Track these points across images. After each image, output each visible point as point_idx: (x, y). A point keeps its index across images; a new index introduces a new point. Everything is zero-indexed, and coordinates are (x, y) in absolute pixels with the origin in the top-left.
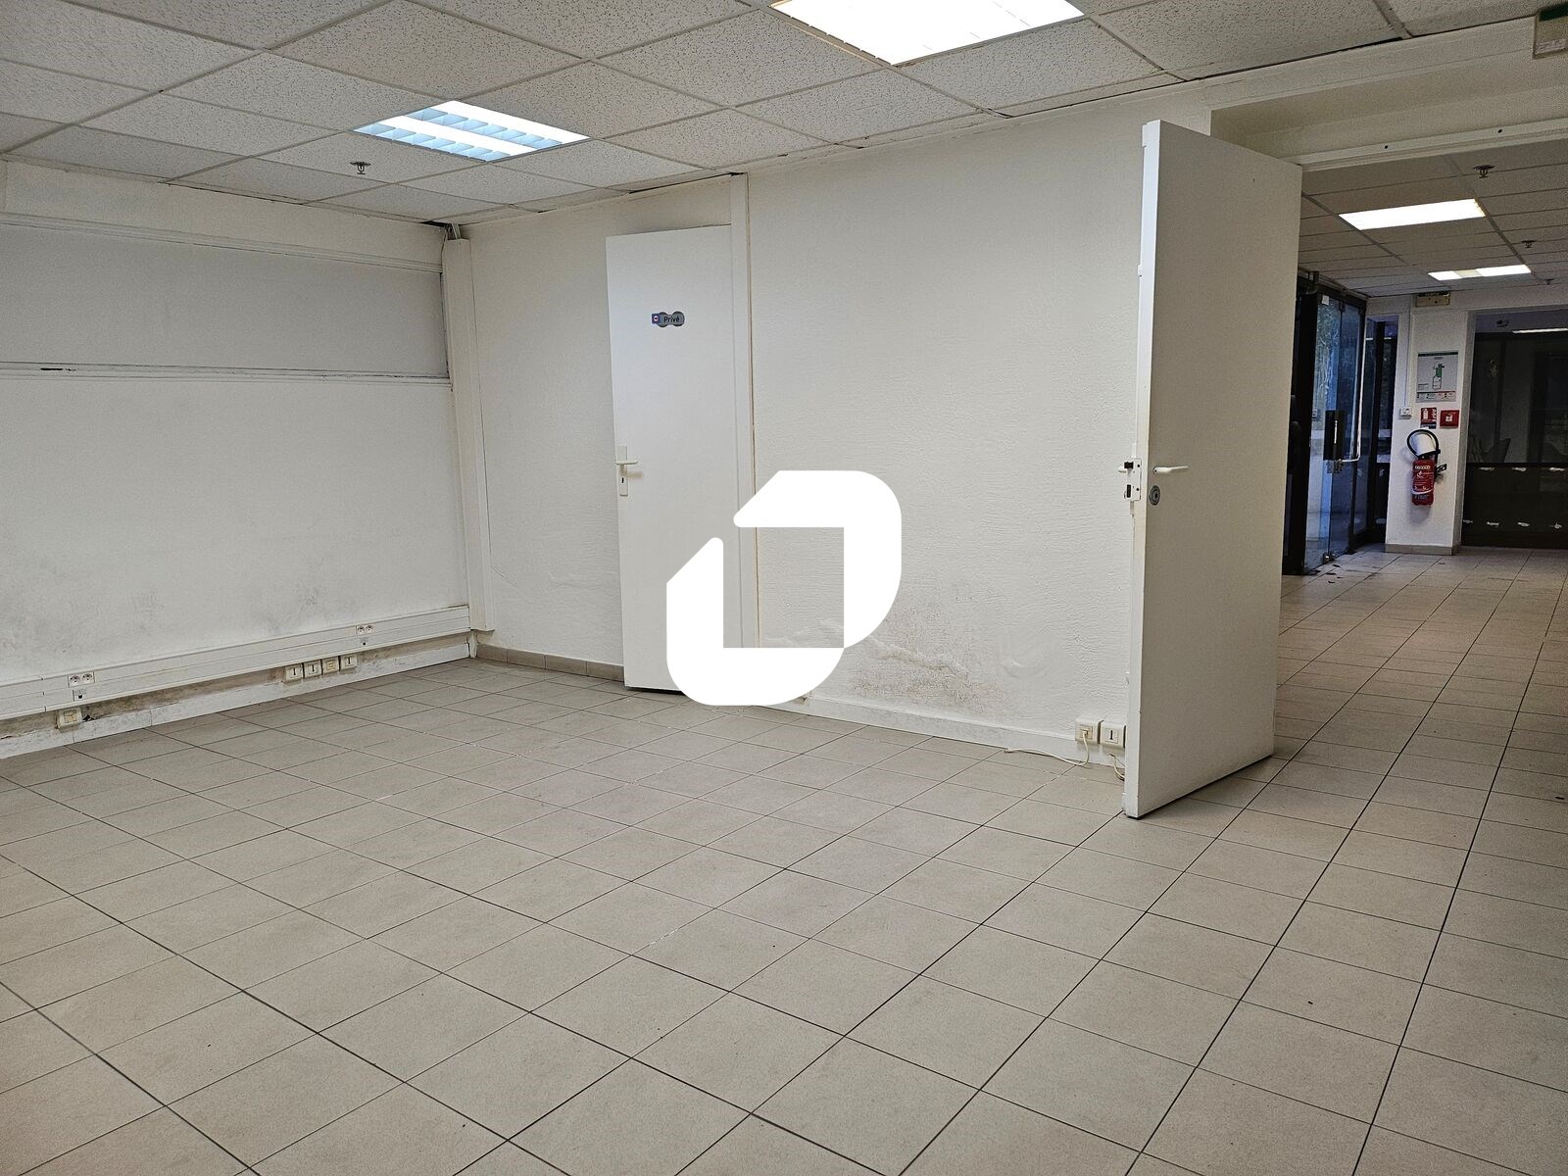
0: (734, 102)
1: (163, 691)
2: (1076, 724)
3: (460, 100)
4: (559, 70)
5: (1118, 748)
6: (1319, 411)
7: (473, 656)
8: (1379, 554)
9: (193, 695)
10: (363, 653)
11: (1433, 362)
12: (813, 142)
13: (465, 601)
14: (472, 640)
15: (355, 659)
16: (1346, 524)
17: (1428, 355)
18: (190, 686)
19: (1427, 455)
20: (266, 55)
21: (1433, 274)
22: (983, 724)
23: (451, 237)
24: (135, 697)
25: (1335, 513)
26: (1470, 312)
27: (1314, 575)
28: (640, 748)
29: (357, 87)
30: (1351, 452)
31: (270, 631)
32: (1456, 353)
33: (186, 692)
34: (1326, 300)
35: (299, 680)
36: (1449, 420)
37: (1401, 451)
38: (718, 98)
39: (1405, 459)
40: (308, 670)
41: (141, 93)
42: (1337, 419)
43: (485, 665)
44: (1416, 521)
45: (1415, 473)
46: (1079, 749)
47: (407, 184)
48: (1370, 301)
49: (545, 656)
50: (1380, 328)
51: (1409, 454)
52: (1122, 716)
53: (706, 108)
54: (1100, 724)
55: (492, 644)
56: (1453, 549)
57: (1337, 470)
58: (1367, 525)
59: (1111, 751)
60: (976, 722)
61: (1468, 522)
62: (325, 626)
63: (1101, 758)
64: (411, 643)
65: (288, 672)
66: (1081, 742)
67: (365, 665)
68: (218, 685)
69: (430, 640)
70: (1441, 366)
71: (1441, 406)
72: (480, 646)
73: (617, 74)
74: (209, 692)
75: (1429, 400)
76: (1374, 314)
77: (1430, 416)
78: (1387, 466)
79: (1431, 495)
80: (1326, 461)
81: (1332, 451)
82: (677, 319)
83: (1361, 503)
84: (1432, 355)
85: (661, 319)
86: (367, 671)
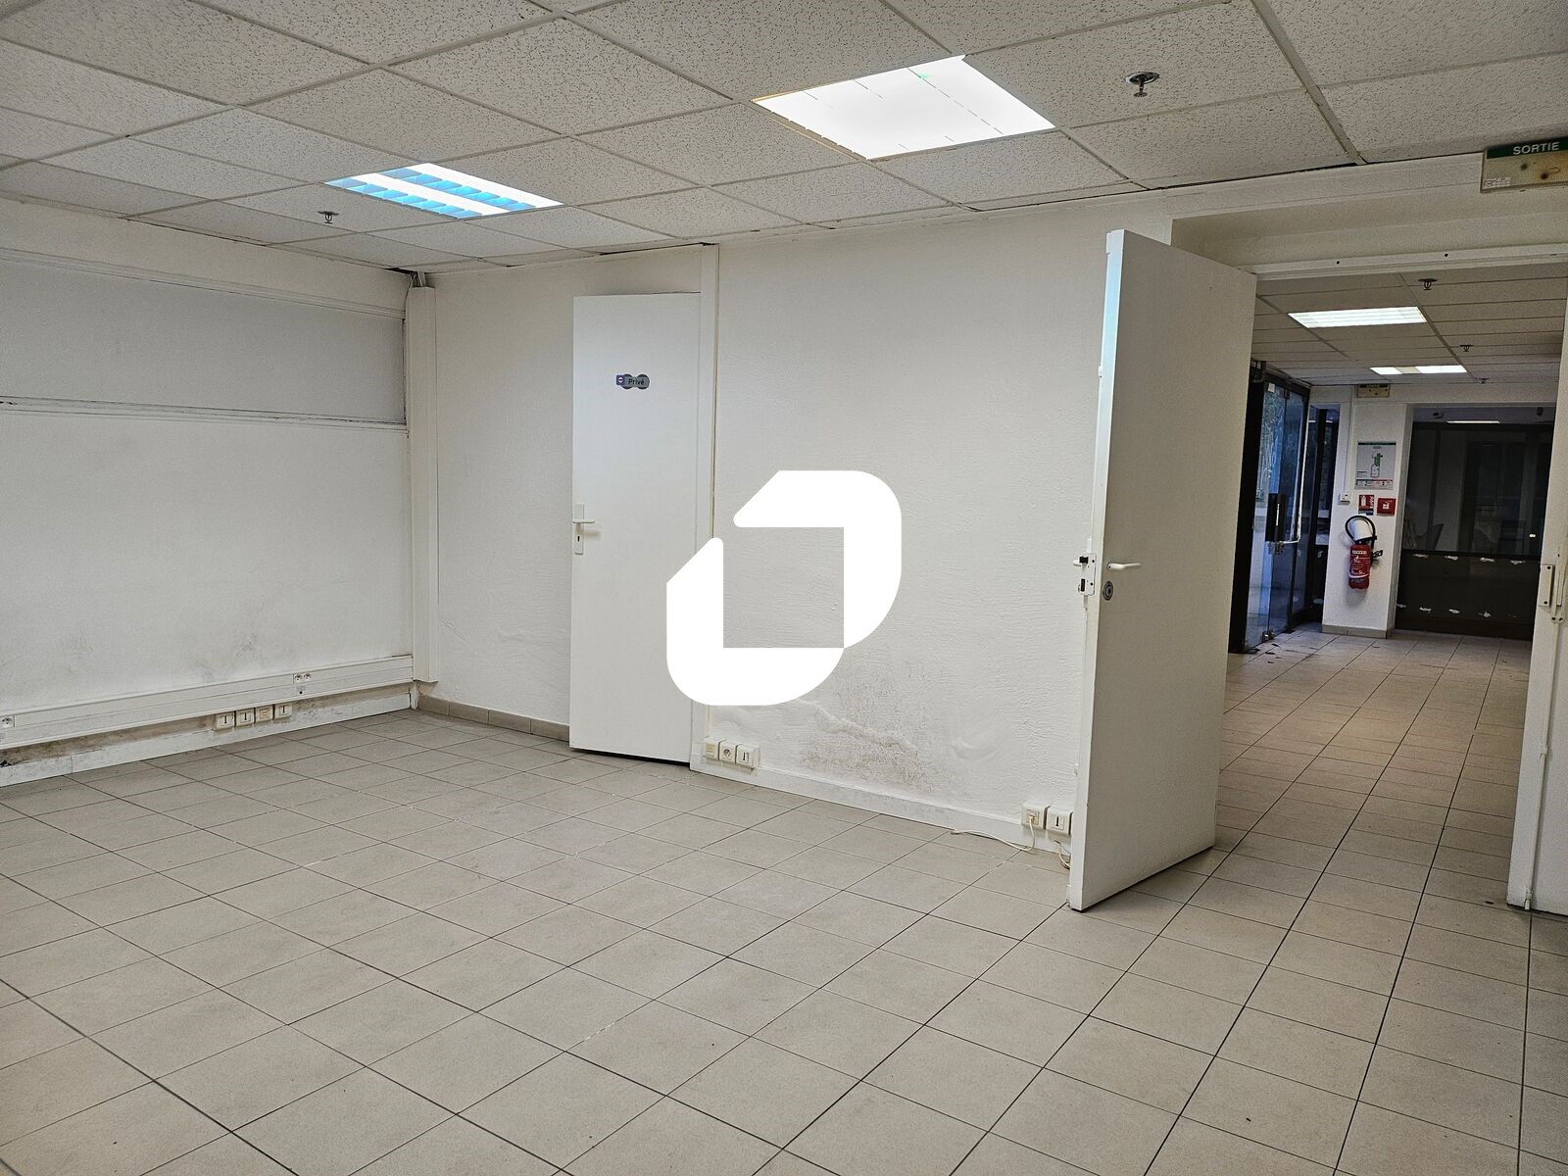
0: (711, 182)
1: (86, 737)
2: (1023, 808)
3: (435, 163)
4: (536, 143)
5: (1064, 835)
6: (1263, 494)
7: (414, 707)
8: (1316, 635)
9: (118, 741)
10: (299, 702)
11: (1372, 451)
12: (784, 222)
13: (408, 651)
14: (414, 691)
15: (291, 708)
16: (1285, 602)
17: (1367, 444)
18: (115, 733)
19: (1365, 541)
20: (239, 110)
21: (1374, 369)
22: (931, 803)
23: (416, 285)
24: (57, 743)
25: (1276, 589)
26: (1408, 405)
27: (1254, 653)
28: (583, 817)
29: (331, 146)
30: (1292, 534)
31: (203, 677)
32: (1395, 444)
33: (111, 738)
34: (1272, 388)
35: (231, 728)
36: (1386, 508)
37: (1340, 536)
38: (696, 178)
39: (1343, 543)
40: (240, 718)
41: (108, 137)
42: (1279, 502)
43: (426, 717)
44: (1351, 604)
45: (1352, 557)
46: (1025, 833)
47: (374, 234)
48: (1313, 389)
49: (489, 711)
50: (1322, 414)
51: (1347, 539)
52: (1070, 803)
53: (681, 185)
54: (1046, 810)
55: (434, 696)
56: (1387, 632)
57: (1278, 551)
58: (1305, 605)
59: (1058, 838)
60: (924, 801)
61: (1402, 606)
62: (260, 673)
63: (1046, 844)
64: (351, 693)
65: (218, 720)
66: (1028, 827)
67: (301, 714)
68: (143, 732)
69: (371, 690)
70: (1379, 456)
71: (1379, 494)
72: (421, 697)
73: (595, 150)
74: (135, 739)
75: (1367, 487)
76: (1316, 402)
77: (1368, 504)
78: (1325, 548)
79: (1367, 579)
80: (1268, 542)
81: (1274, 533)
82: (642, 382)
83: (1301, 580)
84: (1371, 444)
85: (625, 381)
86: (302, 721)
